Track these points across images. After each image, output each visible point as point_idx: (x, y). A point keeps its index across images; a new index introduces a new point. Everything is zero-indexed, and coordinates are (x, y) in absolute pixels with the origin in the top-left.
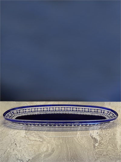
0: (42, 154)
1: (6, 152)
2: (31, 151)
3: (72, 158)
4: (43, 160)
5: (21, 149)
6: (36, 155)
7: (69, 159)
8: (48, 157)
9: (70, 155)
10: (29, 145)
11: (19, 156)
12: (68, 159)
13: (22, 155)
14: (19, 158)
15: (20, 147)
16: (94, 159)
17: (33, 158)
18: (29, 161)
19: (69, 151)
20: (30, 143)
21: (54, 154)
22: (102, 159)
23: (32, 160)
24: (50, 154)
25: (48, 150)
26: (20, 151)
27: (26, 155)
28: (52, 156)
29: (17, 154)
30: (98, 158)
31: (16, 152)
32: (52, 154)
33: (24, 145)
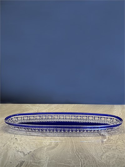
0: (45, 147)
1: (5, 145)
2: (32, 145)
3: (78, 151)
4: (46, 152)
5: (22, 143)
6: (39, 148)
7: (75, 152)
8: (51, 150)
9: (76, 148)
10: (30, 139)
11: (20, 148)
12: (73, 151)
13: (23, 148)
14: (20, 150)
15: (21, 141)
16: (102, 152)
17: (35, 150)
18: (30, 152)
19: (74, 145)
20: (31, 138)
21: (57, 147)
22: (111, 152)
23: (33, 152)
24: (53, 148)
25: (51, 144)
26: (21, 144)
27: (27, 148)
28: (55, 149)
29: (18, 147)
30: (106, 151)
31: (16, 145)
32: (56, 147)
33: (25, 140)
